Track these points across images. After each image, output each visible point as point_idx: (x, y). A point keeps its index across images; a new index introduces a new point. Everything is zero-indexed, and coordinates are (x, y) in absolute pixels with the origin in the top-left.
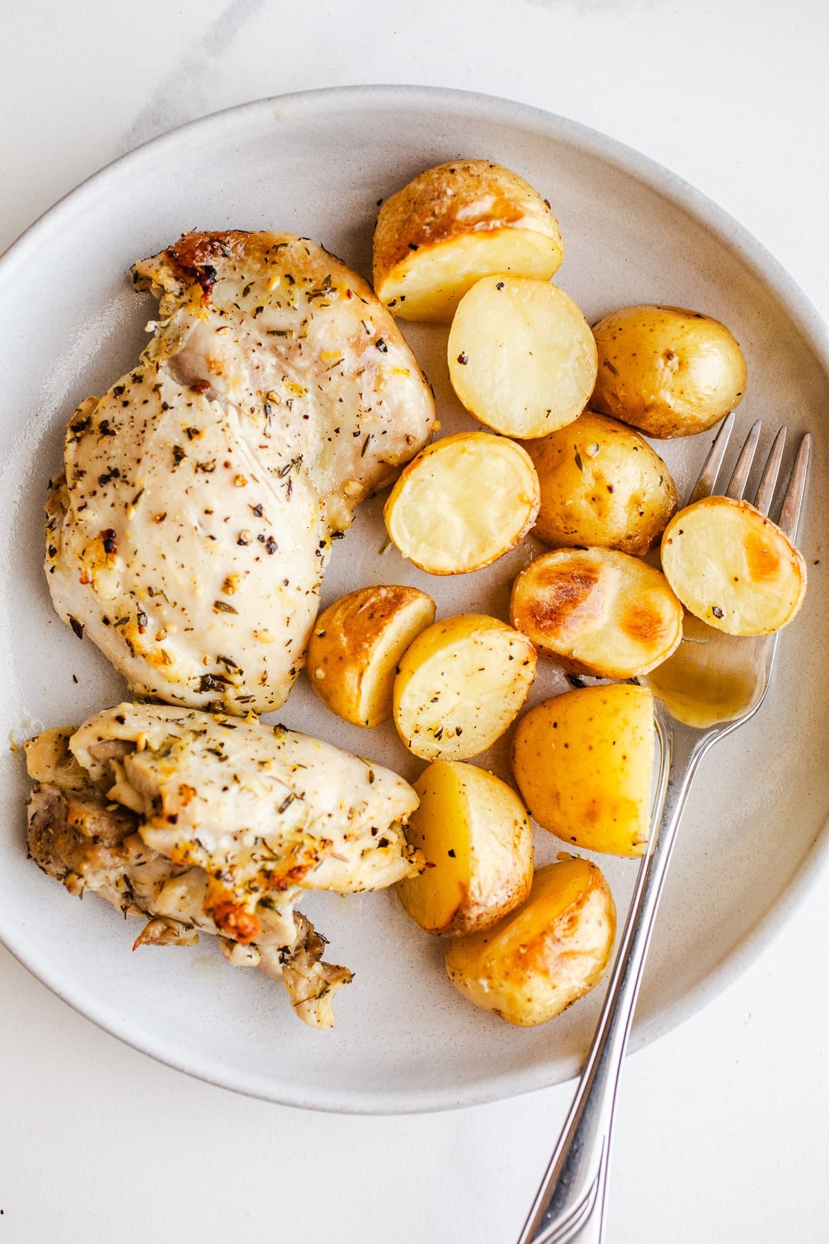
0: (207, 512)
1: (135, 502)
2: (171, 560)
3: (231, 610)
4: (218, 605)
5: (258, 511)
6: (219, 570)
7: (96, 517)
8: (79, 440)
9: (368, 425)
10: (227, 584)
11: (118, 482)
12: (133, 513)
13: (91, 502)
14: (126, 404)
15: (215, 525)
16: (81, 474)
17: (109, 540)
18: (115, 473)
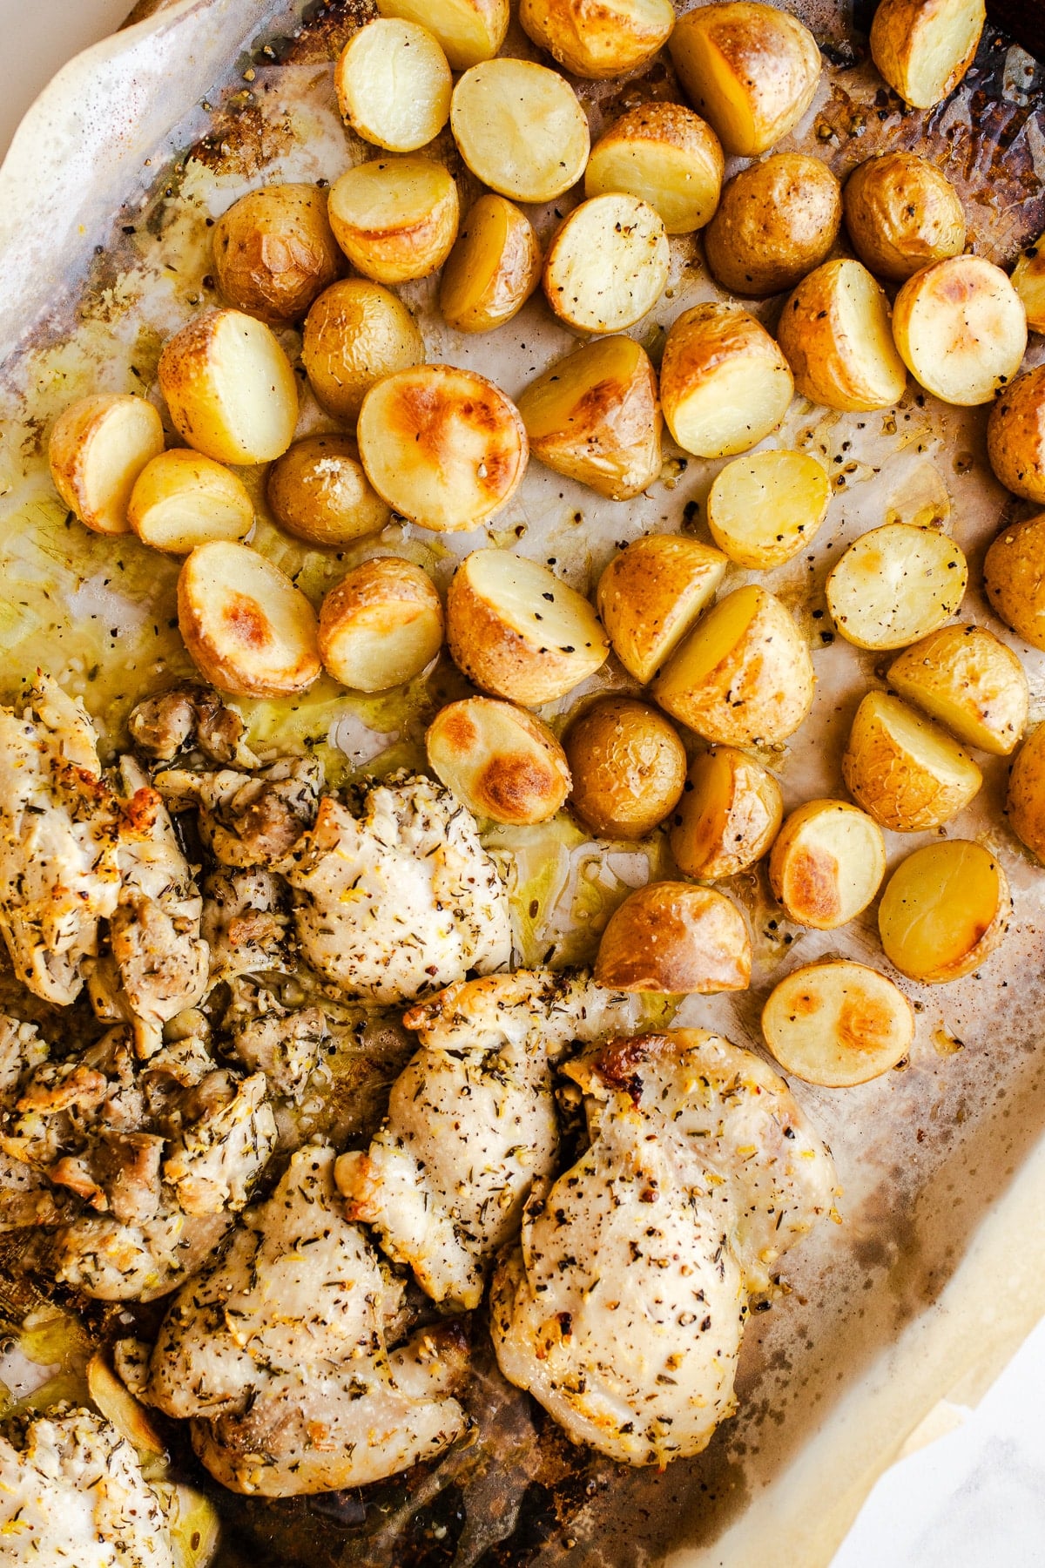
0: (657, 1302)
1: (591, 1290)
2: (620, 1344)
3: (672, 1382)
4: (661, 1378)
5: (700, 1297)
6: (663, 1349)
7: (554, 1298)
8: (533, 1222)
9: (781, 1203)
10: (671, 1362)
11: (574, 1268)
12: (589, 1299)
13: (549, 1283)
14: (580, 1195)
15: (663, 1312)
16: (539, 1256)
17: (565, 1322)
18: (572, 1261)
